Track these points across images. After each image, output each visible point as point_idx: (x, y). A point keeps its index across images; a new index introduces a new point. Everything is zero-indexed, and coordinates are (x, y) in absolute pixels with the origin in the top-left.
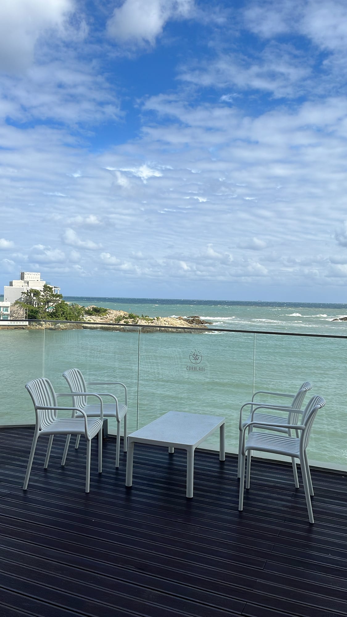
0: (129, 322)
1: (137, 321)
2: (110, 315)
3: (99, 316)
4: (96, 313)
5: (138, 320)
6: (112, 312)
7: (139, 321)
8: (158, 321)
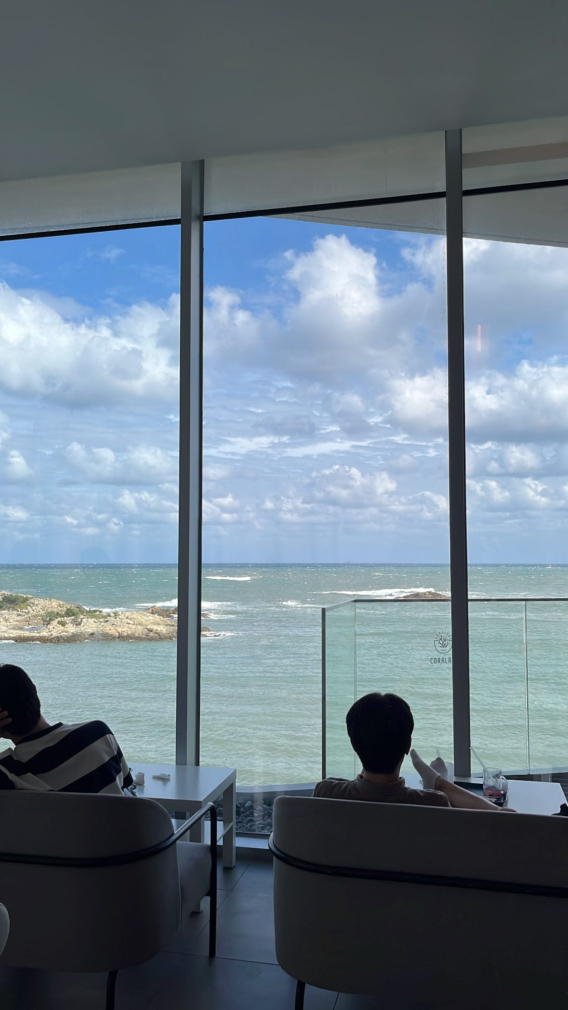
0: (67, 622)
1: (79, 620)
2: (34, 608)
3: (14, 609)
4: (9, 605)
5: (82, 619)
6: (36, 602)
7: (84, 620)
8: (116, 618)
